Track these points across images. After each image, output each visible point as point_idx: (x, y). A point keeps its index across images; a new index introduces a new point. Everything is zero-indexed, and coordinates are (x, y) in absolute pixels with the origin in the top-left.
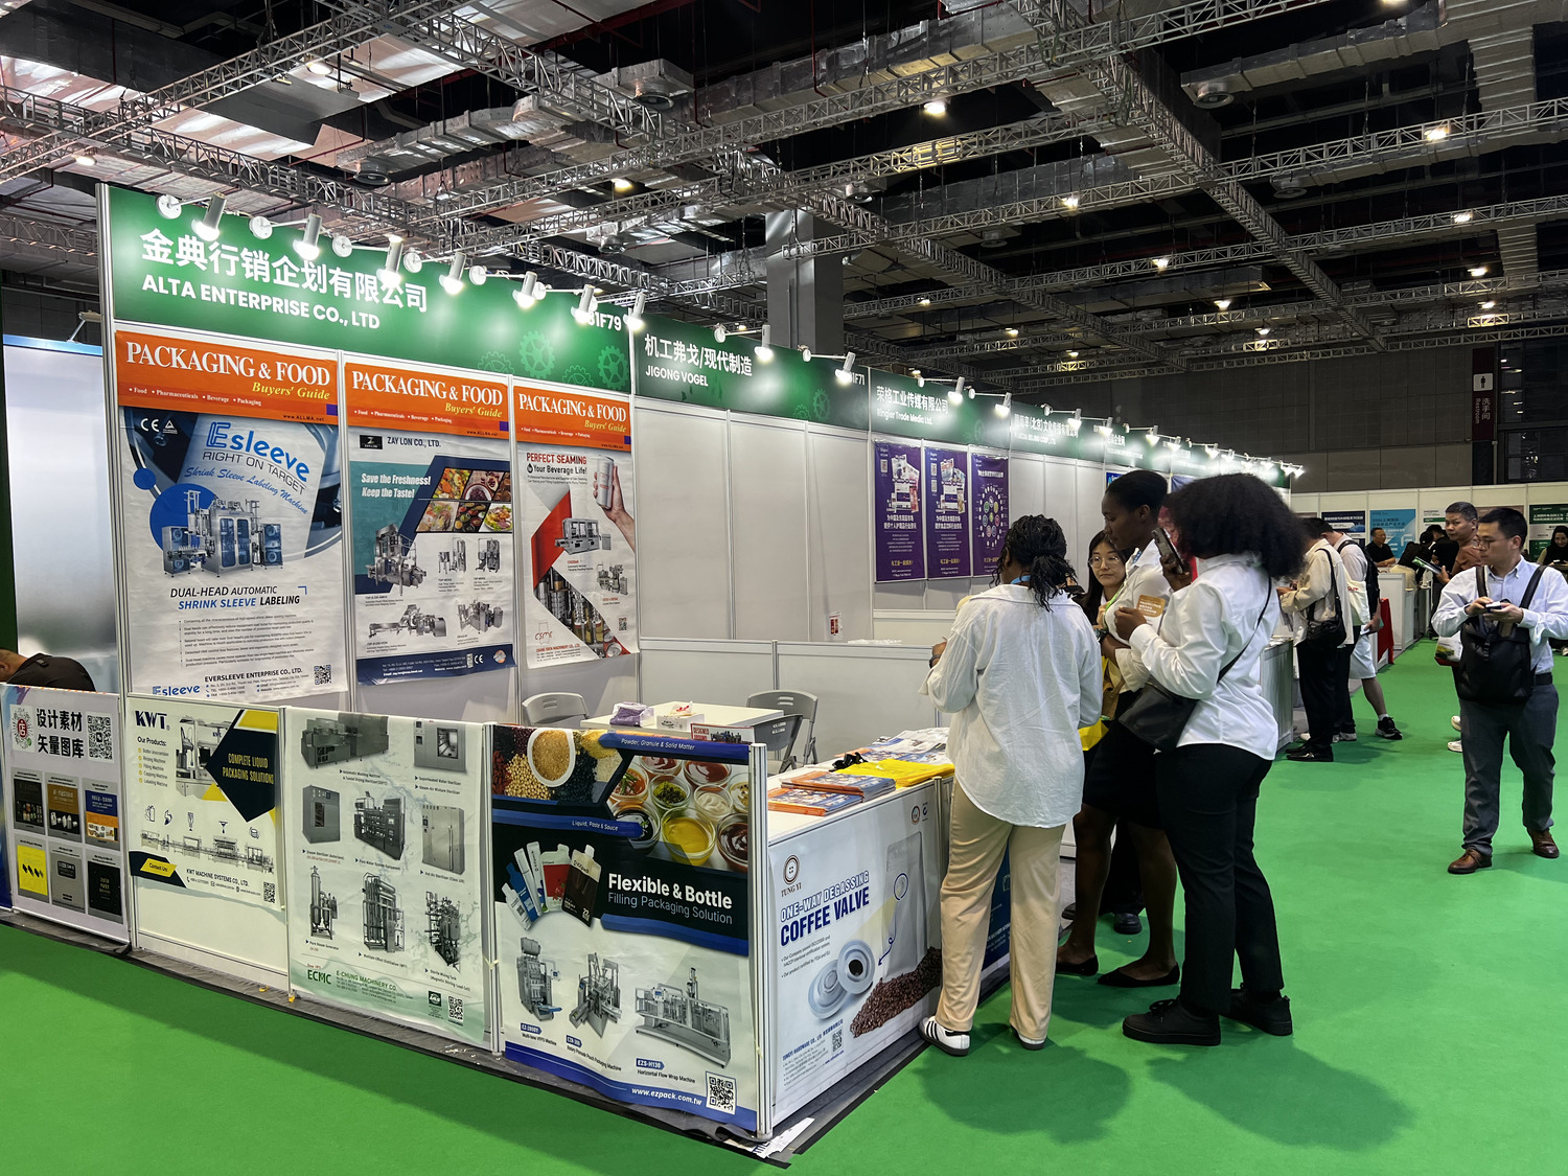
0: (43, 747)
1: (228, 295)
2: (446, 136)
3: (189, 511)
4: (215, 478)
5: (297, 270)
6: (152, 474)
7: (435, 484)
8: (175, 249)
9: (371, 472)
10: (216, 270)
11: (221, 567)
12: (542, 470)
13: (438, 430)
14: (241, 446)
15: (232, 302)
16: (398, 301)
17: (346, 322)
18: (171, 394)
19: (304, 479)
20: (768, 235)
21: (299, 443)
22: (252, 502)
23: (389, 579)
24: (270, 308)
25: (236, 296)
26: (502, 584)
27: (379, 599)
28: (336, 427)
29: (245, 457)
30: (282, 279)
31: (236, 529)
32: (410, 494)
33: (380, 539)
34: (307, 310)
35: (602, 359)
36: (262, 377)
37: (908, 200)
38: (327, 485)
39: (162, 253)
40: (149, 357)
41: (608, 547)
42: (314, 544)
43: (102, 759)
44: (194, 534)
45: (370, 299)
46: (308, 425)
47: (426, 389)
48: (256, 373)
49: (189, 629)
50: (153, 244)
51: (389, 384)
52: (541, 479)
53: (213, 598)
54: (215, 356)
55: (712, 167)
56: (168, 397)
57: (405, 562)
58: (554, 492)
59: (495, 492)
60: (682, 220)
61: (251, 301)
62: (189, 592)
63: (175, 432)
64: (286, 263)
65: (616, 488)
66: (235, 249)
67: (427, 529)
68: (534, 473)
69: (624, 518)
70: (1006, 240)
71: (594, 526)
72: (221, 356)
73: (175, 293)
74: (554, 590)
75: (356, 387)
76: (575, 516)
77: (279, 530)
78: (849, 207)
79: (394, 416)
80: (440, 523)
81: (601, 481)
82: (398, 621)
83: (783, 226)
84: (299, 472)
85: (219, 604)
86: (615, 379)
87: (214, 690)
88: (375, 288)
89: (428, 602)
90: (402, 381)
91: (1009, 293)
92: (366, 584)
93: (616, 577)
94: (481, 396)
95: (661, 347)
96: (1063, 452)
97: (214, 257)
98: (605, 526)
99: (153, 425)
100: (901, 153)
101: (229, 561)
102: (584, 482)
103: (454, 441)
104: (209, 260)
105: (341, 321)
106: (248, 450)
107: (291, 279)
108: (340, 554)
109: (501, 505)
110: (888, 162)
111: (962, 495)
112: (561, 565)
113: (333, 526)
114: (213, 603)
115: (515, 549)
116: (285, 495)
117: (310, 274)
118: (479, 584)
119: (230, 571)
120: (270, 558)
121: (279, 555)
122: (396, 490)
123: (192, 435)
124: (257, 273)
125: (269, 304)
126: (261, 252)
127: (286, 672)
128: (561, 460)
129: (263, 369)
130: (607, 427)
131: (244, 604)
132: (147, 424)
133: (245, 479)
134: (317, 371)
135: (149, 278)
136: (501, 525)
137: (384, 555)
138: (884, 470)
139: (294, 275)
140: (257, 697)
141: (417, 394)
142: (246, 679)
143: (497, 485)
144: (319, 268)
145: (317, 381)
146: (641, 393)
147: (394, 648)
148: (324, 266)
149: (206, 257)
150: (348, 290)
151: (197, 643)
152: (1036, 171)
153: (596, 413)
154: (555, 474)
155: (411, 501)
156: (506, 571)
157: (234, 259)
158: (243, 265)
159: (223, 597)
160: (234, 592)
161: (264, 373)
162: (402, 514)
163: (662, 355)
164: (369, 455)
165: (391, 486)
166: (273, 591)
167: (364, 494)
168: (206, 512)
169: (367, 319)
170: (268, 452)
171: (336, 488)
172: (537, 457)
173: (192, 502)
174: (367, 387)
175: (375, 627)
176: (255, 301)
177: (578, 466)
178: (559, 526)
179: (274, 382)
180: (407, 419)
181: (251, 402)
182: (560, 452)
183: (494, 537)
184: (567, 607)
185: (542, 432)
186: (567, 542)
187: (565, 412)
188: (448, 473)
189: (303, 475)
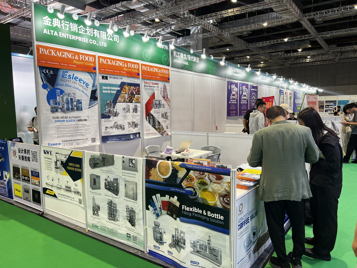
0: (20, 158)
1: (66, 36)
2: (116, 8)
3: (57, 95)
4: (64, 86)
5: (85, 29)
6: (47, 85)
7: (121, 89)
8: (52, 22)
9: (105, 86)
10: (63, 28)
11: (66, 111)
12: (148, 86)
13: (122, 75)
14: (71, 78)
15: (68, 38)
16: (111, 39)
17: (98, 44)
18: (52, 63)
19: (88, 87)
20: (191, 33)
21: (86, 77)
22: (74, 93)
23: (110, 115)
24: (78, 40)
25: (69, 36)
26: (138, 117)
27: (107, 120)
28: (96, 73)
29: (72, 81)
30: (81, 32)
31: (70, 101)
32: (115, 92)
34: (88, 41)
35: (163, 57)
36: (76, 59)
37: (225, 24)
38: (94, 89)
39: (48, 23)
40: (46, 52)
41: (164, 107)
42: (90, 105)
43: (35, 162)
44: (59, 102)
45: (104, 38)
46: (88, 72)
47: (119, 64)
48: (74, 58)
49: (58, 128)
50: (46, 20)
51: (109, 62)
52: (147, 89)
53: (63, 119)
54: (63, 52)
55: (179, 16)
56: (51, 64)
57: (114, 110)
58: (151, 92)
59: (136, 92)
60: (171, 29)
61: (73, 38)
62: (58, 118)
63: (53, 73)
64: (82, 27)
65: (166, 92)
66: (68, 23)
67: (119, 102)
68: (146, 87)
69: (168, 100)
70: (248, 34)
71: (160, 101)
72: (65, 53)
73: (52, 34)
74: (151, 118)
75: (101, 62)
76: (156, 99)
77: (81, 101)
78: (211, 26)
79: (111, 71)
80: (123, 100)
81: (162, 90)
82: (112, 126)
83: (195, 31)
84: (86, 85)
85: (65, 121)
86: (166, 63)
87: (65, 144)
88: (106, 35)
89: (120, 121)
90: (112, 61)
91: (248, 47)
92: (104, 116)
93: (166, 115)
94: (133, 66)
95: (177, 54)
96: (270, 85)
97: (63, 25)
98: (163, 102)
99: (47, 71)
100: (225, 12)
101: (68, 109)
102: (158, 90)
103: (126, 78)
104: (61, 25)
105: (97, 44)
106: (73, 79)
107: (83, 32)
109: (138, 96)
110: (222, 14)
111: (247, 95)
112: (152, 112)
113: (95, 100)
114: (64, 121)
115: (142, 107)
116: (83, 92)
117: (89, 31)
118: (132, 116)
119: (69, 112)
120: (79, 109)
121: (82, 108)
122: (111, 91)
123: (57, 74)
124: (74, 30)
125: (78, 38)
126: (75, 24)
127: (84, 139)
128: (152, 84)
129: (76, 57)
130: (164, 75)
131: (72, 121)
132: (45, 71)
133: (72, 87)
134: (90, 57)
135: (45, 30)
136: (138, 101)
137: (109, 108)
138: (229, 88)
139: (84, 31)
140: (76, 146)
141: (116, 65)
142: (73, 141)
143: (137, 90)
144: (91, 29)
145: (91, 61)
146: (172, 67)
147: (111, 133)
148: (92, 29)
149: (61, 24)
150: (98, 36)
151: (60, 131)
152: (256, 17)
153: (161, 72)
154: (151, 88)
155: (115, 94)
156: (139, 113)
157: (68, 25)
158: (71, 27)
159: (66, 119)
160: (70, 118)
161: (77, 58)
162: (113, 97)
163: (177, 56)
164: (104, 81)
165: (110, 90)
166: (80, 117)
167: (103, 92)
168: (62, 96)
169: (103, 44)
170: (78, 80)
171: (96, 90)
172: (147, 83)
173: (58, 93)
174: (103, 63)
175: (107, 127)
176: (74, 38)
177: (157, 85)
178: (152, 101)
179: (79, 61)
180: (114, 72)
181: (73, 66)
182: (152, 82)
183: (136, 104)
184: (154, 123)
185: (148, 76)
186: (154, 106)
187: (154, 71)
188: (125, 87)
189: (87, 86)
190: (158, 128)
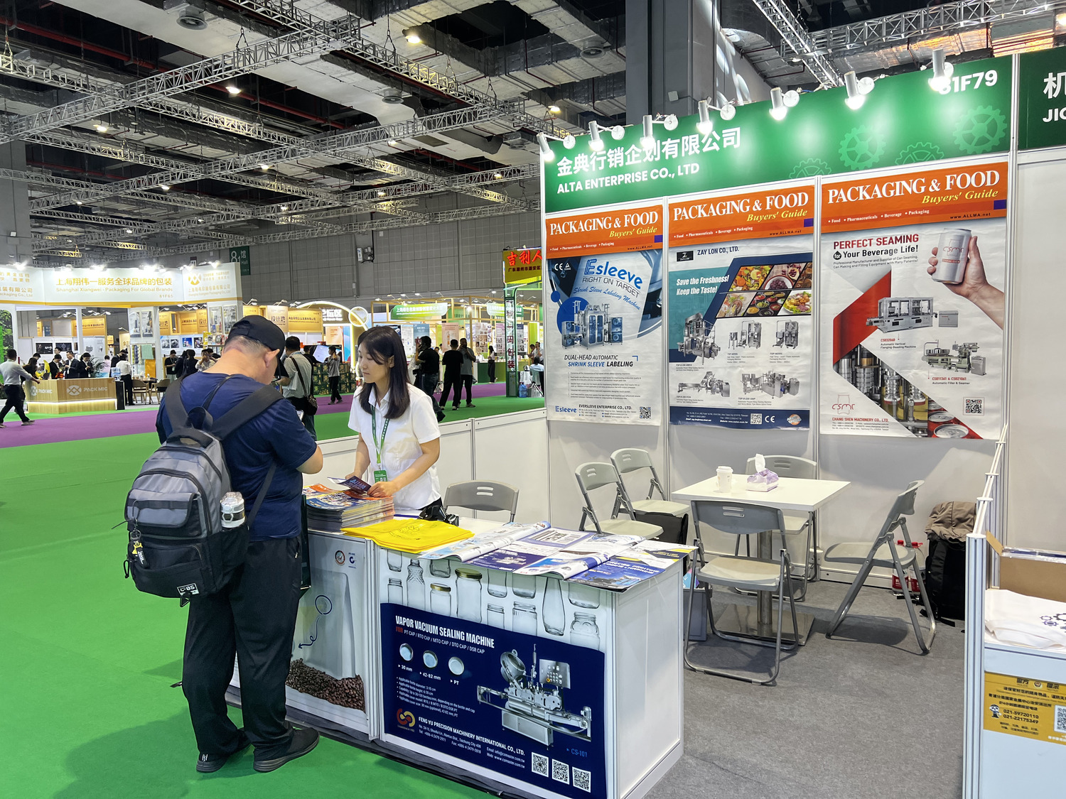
1: (599, 182)
3: (575, 312)
4: (588, 293)
5: (639, 151)
6: (559, 294)
7: (732, 280)
8: (573, 165)
9: (684, 278)
10: (594, 169)
11: (589, 343)
12: (856, 255)
13: (738, 238)
15: (602, 186)
16: (716, 147)
18: (569, 248)
19: (639, 288)
21: (636, 264)
22: (606, 305)
23: (694, 352)
24: (623, 182)
25: (604, 181)
26: (799, 359)
27: (686, 366)
28: (660, 250)
29: (603, 278)
30: (631, 160)
31: (596, 321)
32: (714, 290)
33: (688, 324)
36: (616, 227)
38: (653, 289)
39: (566, 171)
40: (560, 230)
41: (949, 324)
42: (644, 329)
44: (577, 325)
45: (693, 152)
46: (642, 251)
47: (731, 207)
48: (612, 225)
49: (573, 377)
50: (562, 167)
51: (701, 211)
52: (852, 265)
53: (584, 361)
54: (591, 220)
56: (568, 250)
57: (707, 341)
62: (573, 357)
63: (570, 269)
64: (633, 150)
65: (974, 261)
66: (605, 152)
67: (723, 315)
72: (594, 220)
73: (572, 190)
74: (861, 366)
75: (676, 219)
76: (896, 294)
77: (621, 321)
79: (704, 234)
80: (732, 310)
81: (944, 256)
84: (636, 283)
85: (587, 364)
87: (582, 413)
89: (720, 370)
90: (712, 206)
93: (964, 355)
94: (786, 201)
97: (592, 163)
98: (946, 300)
99: (560, 267)
101: (592, 340)
102: (913, 260)
104: (589, 165)
106: (605, 274)
107: (636, 158)
108: (660, 335)
112: (872, 343)
113: (656, 317)
114: (584, 364)
116: (626, 299)
117: (649, 151)
118: (774, 358)
119: (594, 345)
120: (615, 338)
121: (621, 336)
123: (578, 269)
124: (615, 163)
125: (622, 179)
126: (619, 149)
127: (621, 408)
128: (882, 241)
129: (617, 222)
130: (962, 196)
131: (599, 365)
132: (558, 267)
133: (602, 292)
134: (649, 214)
135: (561, 186)
136: (802, 308)
137: (691, 336)
140: (601, 420)
141: (725, 213)
142: (597, 409)
144: (655, 144)
145: (650, 222)
146: (1031, 147)
147: (695, 401)
148: (659, 142)
150: (676, 152)
151: (577, 385)
153: (942, 186)
154: (872, 257)
155: (713, 295)
156: (805, 346)
157: (604, 159)
158: (609, 160)
159: (589, 360)
160: (594, 357)
161: (617, 224)
162: (706, 305)
164: (683, 266)
165: (699, 286)
166: (615, 358)
167: (678, 293)
168: (583, 312)
169: (690, 168)
170: (616, 273)
171: (658, 292)
172: (849, 244)
173: (577, 307)
174: (684, 217)
175: (683, 385)
176: (615, 180)
177: (905, 245)
178: (874, 306)
179: (622, 229)
180: (714, 234)
181: (609, 244)
182: (881, 234)
183: (794, 319)
184: (876, 383)
185: (858, 219)
186: (881, 321)
187: (892, 194)
188: (744, 271)
189: (638, 285)
190: (899, 404)
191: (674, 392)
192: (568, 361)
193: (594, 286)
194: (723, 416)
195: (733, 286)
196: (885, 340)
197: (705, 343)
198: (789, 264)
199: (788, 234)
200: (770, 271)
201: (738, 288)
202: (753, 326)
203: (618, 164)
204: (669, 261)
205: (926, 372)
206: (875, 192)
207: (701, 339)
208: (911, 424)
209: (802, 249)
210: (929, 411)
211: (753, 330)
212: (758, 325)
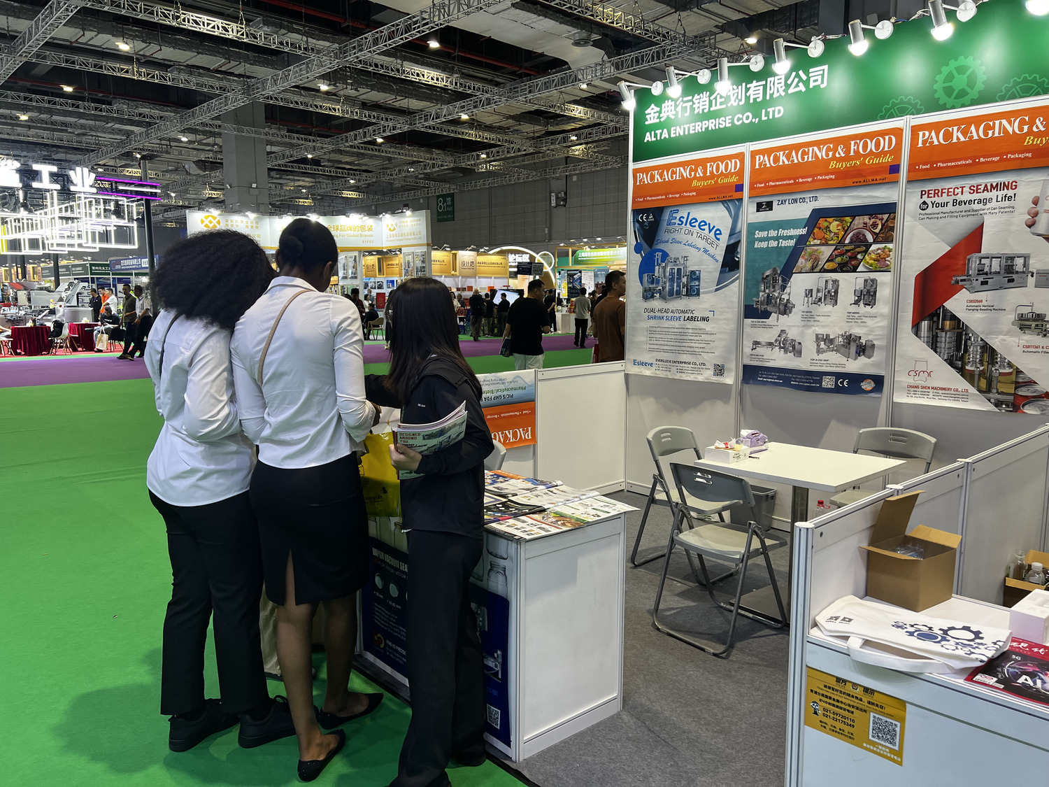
1: (684, 128)
3: (656, 264)
4: (669, 244)
5: (725, 95)
6: (642, 246)
7: (810, 233)
8: (660, 112)
9: (761, 230)
10: (680, 116)
11: (668, 297)
12: (945, 204)
13: (821, 187)
14: (682, 222)
15: (687, 133)
17: (757, 119)
18: (654, 198)
19: (718, 239)
22: (685, 257)
23: (769, 309)
25: (689, 128)
27: (760, 324)
29: (685, 229)
30: (716, 105)
31: (676, 274)
32: (792, 243)
33: (765, 279)
34: (730, 121)
36: (698, 176)
38: (732, 242)
39: (654, 117)
40: (646, 179)
42: (721, 283)
44: (657, 277)
45: (778, 95)
46: (723, 202)
47: (814, 154)
48: (695, 174)
49: (651, 331)
50: (650, 114)
51: (783, 158)
53: (662, 315)
54: (675, 169)
56: (652, 200)
57: (783, 297)
58: (959, 226)
59: (877, 234)
62: (652, 310)
63: (653, 220)
64: (718, 94)
66: (690, 98)
67: (800, 270)
71: (1019, 262)
72: (679, 169)
73: (658, 138)
74: (942, 329)
75: (757, 167)
79: (785, 183)
80: (809, 265)
81: (1046, 206)
84: (716, 234)
87: (659, 367)
88: (783, 84)
90: (793, 153)
92: (753, 311)
94: (871, 146)
99: (644, 218)
103: (836, 193)
104: (676, 111)
105: (754, 120)
106: (686, 225)
108: (737, 290)
109: (883, 245)
113: (734, 270)
114: (662, 318)
115: (895, 287)
116: (706, 251)
117: (734, 94)
118: (851, 317)
120: (693, 292)
121: (698, 290)
122: (781, 241)
123: (660, 220)
124: (701, 108)
125: (706, 126)
126: (704, 93)
127: (695, 364)
129: (699, 171)
131: (676, 319)
132: (642, 218)
133: (683, 243)
134: (731, 162)
135: (648, 134)
136: (881, 265)
137: (767, 291)
140: (676, 375)
141: (806, 160)
142: (673, 364)
143: (880, 227)
144: (740, 87)
145: (731, 170)
147: (768, 360)
148: (744, 84)
150: (761, 96)
151: (654, 339)
154: (963, 207)
155: (791, 249)
156: (882, 307)
157: (689, 104)
158: (694, 106)
159: (667, 314)
160: (672, 311)
162: (784, 259)
164: (762, 217)
165: (777, 238)
166: (692, 312)
167: (756, 246)
168: (664, 264)
169: (774, 111)
170: (697, 224)
171: (737, 244)
172: (937, 193)
173: (658, 259)
174: (765, 165)
175: (756, 343)
176: (699, 127)
177: (1001, 193)
178: (962, 263)
179: (705, 178)
180: (795, 183)
181: (691, 194)
182: (975, 182)
183: (872, 275)
184: (958, 349)
185: (949, 164)
186: (969, 280)
187: (990, 135)
188: (823, 223)
189: (718, 236)
190: (982, 374)
191: (747, 350)
192: (647, 314)
193: (675, 237)
194: (794, 378)
195: (811, 239)
196: (971, 301)
197: (780, 300)
198: (871, 215)
199: (873, 182)
200: (851, 223)
201: (816, 241)
202: (830, 283)
203: (703, 110)
204: (749, 211)
205: (1016, 339)
206: (971, 133)
207: (776, 295)
208: (994, 396)
209: (887, 198)
210: (1017, 383)
211: (830, 286)
212: (835, 282)
